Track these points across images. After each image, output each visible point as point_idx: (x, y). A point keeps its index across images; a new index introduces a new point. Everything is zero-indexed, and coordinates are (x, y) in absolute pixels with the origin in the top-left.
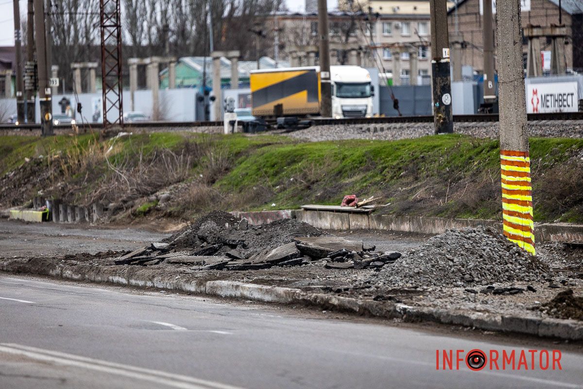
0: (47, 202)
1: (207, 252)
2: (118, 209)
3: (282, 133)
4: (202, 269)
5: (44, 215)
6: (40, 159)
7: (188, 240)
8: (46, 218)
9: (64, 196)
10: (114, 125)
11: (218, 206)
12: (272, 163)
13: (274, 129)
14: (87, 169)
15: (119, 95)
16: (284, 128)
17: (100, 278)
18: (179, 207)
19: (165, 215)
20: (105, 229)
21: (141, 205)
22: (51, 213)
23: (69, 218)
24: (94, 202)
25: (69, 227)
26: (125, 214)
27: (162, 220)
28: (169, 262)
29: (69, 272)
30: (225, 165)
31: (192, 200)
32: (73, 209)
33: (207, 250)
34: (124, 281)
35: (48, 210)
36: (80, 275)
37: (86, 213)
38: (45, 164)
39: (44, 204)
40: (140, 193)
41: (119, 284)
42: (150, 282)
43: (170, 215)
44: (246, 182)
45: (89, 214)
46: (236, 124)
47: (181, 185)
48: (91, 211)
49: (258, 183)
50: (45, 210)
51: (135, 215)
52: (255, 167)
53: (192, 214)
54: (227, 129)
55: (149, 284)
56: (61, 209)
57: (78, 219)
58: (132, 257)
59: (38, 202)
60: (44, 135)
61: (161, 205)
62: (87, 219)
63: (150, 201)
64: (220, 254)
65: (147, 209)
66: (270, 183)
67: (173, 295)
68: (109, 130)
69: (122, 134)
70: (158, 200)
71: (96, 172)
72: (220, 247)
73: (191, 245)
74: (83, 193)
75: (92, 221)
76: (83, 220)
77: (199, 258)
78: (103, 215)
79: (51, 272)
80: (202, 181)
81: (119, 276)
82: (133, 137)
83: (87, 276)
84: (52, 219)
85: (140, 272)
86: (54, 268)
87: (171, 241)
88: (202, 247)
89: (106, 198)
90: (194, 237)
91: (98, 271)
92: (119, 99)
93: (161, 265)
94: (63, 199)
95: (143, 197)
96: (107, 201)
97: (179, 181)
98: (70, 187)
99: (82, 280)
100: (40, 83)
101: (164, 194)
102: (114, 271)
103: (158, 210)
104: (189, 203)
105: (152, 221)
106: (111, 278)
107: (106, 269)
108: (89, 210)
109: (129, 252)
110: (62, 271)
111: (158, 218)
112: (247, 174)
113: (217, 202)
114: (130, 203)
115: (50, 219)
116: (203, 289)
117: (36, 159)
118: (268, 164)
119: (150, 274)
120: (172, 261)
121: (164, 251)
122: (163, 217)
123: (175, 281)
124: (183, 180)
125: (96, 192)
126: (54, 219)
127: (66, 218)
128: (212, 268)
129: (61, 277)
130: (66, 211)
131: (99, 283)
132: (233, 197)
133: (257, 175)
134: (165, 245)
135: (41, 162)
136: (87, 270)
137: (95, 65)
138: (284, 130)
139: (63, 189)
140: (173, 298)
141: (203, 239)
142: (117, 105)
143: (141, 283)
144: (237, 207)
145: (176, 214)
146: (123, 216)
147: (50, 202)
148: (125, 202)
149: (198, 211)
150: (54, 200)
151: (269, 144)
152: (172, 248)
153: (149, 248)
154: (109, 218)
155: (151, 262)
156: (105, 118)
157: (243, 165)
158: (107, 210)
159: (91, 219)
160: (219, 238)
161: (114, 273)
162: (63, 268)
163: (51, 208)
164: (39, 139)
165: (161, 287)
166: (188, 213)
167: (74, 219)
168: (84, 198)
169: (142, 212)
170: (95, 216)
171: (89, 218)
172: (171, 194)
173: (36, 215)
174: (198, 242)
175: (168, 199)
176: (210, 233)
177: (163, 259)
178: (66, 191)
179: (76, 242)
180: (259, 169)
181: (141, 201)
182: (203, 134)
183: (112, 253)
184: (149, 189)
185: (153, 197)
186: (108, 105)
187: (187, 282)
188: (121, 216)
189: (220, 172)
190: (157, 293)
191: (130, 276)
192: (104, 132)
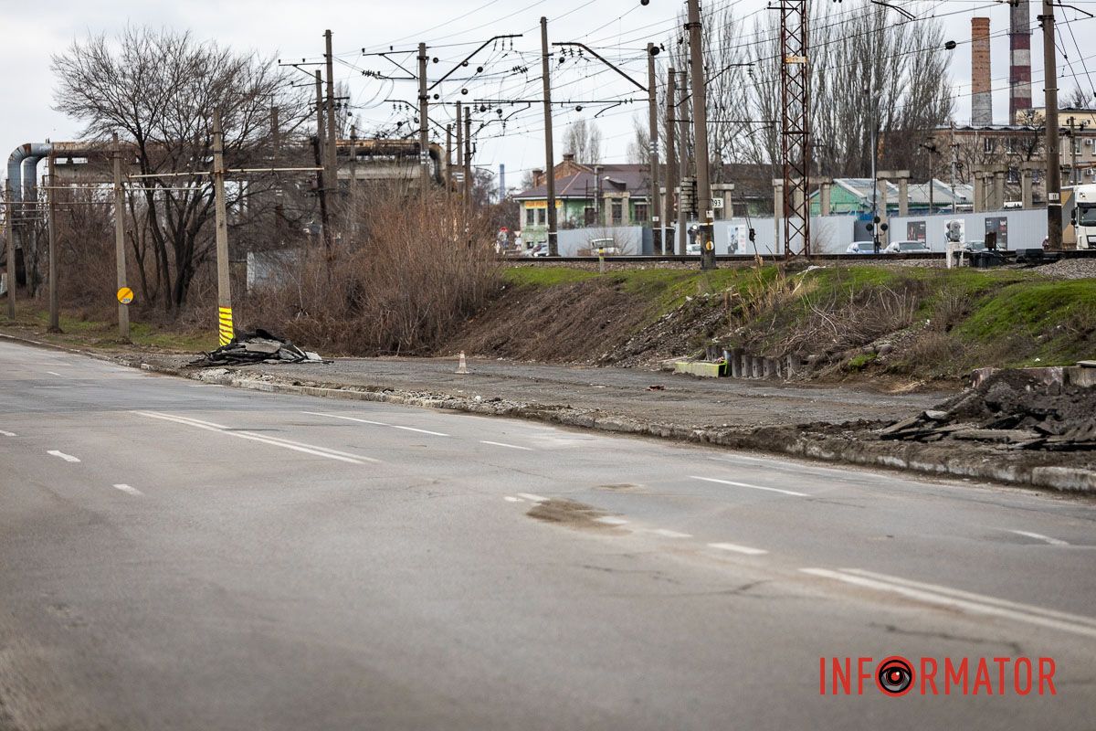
0: (725, 352)
1: (1005, 424)
2: (822, 363)
3: (1022, 268)
4: (1012, 449)
5: (721, 368)
6: (704, 298)
7: (973, 407)
8: (724, 372)
9: (745, 344)
10: (798, 256)
11: (959, 360)
12: (1030, 307)
13: (1011, 263)
14: (775, 311)
15: (805, 220)
16: (1026, 262)
17: (863, 458)
18: (907, 361)
19: (888, 371)
20: (808, 387)
21: (854, 357)
22: (730, 366)
23: (755, 373)
24: (787, 353)
25: (756, 384)
26: (832, 369)
27: (884, 378)
28: (956, 438)
29: (816, 449)
30: (963, 308)
31: (925, 353)
32: (760, 361)
33: (1004, 421)
34: (901, 463)
35: (726, 362)
36: (833, 453)
37: (778, 367)
38: (712, 304)
39: (721, 354)
40: (851, 343)
41: (892, 467)
42: (942, 466)
43: (894, 371)
44: (996, 330)
45: (782, 369)
46: (962, 256)
47: (904, 333)
48: (784, 363)
49: (1012, 332)
50: (722, 362)
51: (846, 370)
52: (1005, 311)
53: (926, 370)
54: (949, 262)
55: (941, 468)
56: (744, 361)
57: (766, 374)
58: (900, 429)
59: (713, 352)
60: (704, 268)
61: (882, 358)
62: (779, 374)
63: (866, 353)
64: (1022, 428)
65: (863, 363)
66: (1030, 332)
67: (984, 485)
68: (793, 262)
69: (811, 268)
70: (877, 352)
71: (785, 316)
72: (1022, 418)
73: (977, 414)
74: (771, 341)
75: (786, 378)
76: (773, 375)
77: (995, 433)
78: (799, 370)
79: (788, 448)
80: (932, 328)
81: (894, 456)
82: (828, 272)
83: (843, 455)
84: (731, 374)
85: (926, 451)
86: (793, 442)
87: (948, 409)
88: (997, 417)
89: (803, 348)
90: (981, 403)
91: (861, 449)
92: (805, 225)
93: (946, 442)
94: (746, 348)
95: (855, 347)
96: (804, 352)
97: (901, 327)
98: (753, 333)
99: (836, 460)
100: (701, 205)
101: (884, 343)
102: (884, 448)
103: (878, 364)
104: (921, 356)
105: (871, 378)
106: (880, 458)
107: (871, 445)
108: (781, 363)
109: (894, 423)
110: (805, 446)
111: (880, 375)
112: (996, 319)
113: (959, 355)
114: (838, 354)
115: (729, 373)
116: (1026, 477)
117: (700, 298)
118: (1025, 307)
119: (942, 454)
120: (961, 436)
121: (941, 422)
122: (885, 373)
123: (982, 466)
124: (907, 326)
125: (789, 340)
126: (734, 374)
127: (750, 373)
128: (1025, 447)
129: (803, 455)
130: (750, 364)
131: (863, 465)
132: (979, 348)
133: (1010, 321)
134: (941, 413)
135: (707, 302)
136: (843, 447)
137: (731, 186)
138: (1024, 265)
139: (744, 335)
140: (985, 489)
141: (995, 407)
142: (802, 231)
143: (928, 467)
144: (988, 363)
145: (903, 369)
146: (828, 371)
147: (729, 352)
148: (830, 353)
149: (933, 366)
150: (735, 350)
151: (1015, 282)
152: (953, 419)
153: (921, 418)
154: (810, 373)
155: (932, 437)
156: (787, 247)
157: (987, 309)
158: (806, 363)
159: (785, 375)
160: (1019, 405)
161: (887, 452)
162: (806, 443)
163: (730, 360)
164: (698, 273)
165: (959, 472)
166: (920, 369)
167: (761, 373)
168: (774, 348)
169: (855, 367)
170: (790, 372)
171: (782, 373)
172: (893, 343)
173: (710, 368)
174: (986, 410)
175: (890, 350)
176: (1006, 398)
177: (946, 434)
178: (749, 338)
179: (789, 405)
180: (1012, 314)
181: (853, 353)
182: (916, 269)
183: (865, 423)
184: (862, 337)
185: (869, 348)
186: (792, 231)
187: (1000, 467)
188: (825, 371)
189: (956, 317)
190: (957, 482)
191: (910, 456)
192: (786, 265)
